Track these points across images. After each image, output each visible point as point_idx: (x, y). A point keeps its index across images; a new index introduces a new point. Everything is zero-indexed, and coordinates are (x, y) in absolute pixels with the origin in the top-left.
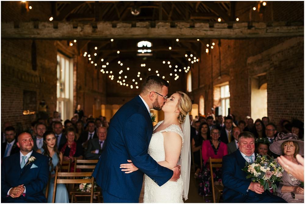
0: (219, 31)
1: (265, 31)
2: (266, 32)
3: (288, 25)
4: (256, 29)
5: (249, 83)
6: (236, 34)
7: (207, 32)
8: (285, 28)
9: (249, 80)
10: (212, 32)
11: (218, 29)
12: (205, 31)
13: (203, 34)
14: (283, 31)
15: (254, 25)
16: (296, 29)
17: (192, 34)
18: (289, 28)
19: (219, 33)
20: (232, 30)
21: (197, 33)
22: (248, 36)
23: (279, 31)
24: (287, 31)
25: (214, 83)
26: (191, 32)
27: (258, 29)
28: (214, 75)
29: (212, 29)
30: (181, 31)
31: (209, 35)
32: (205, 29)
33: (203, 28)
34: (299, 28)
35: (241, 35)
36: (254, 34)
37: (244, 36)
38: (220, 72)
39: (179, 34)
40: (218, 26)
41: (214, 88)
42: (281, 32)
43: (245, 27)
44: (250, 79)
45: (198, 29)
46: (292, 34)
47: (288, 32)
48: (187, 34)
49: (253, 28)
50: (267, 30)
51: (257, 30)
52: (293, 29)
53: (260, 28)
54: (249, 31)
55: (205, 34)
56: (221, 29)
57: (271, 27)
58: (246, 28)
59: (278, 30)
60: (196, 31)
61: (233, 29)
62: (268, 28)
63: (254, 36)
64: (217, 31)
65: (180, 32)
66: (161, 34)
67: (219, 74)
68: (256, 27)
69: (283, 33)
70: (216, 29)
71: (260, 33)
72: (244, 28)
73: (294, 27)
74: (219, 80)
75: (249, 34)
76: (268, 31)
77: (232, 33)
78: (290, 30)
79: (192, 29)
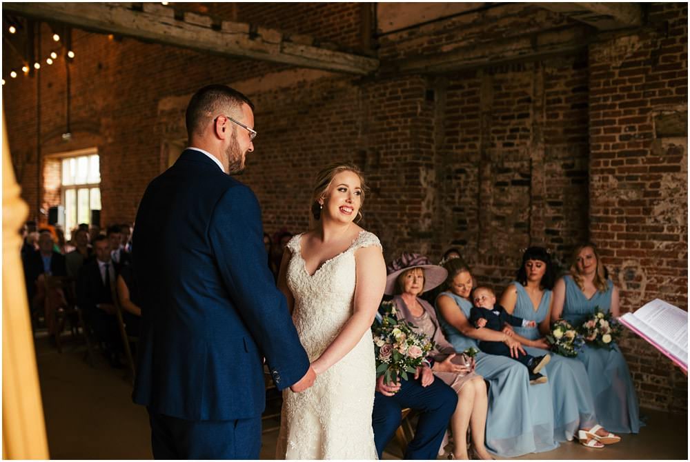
0: (193, 31)
1: (279, 49)
2: (281, 51)
3: (316, 44)
4: (263, 41)
5: (162, 155)
6: (227, 45)
7: (169, 28)
8: (314, 50)
9: (163, 147)
10: (179, 30)
11: (193, 28)
12: (164, 26)
13: (161, 32)
14: (309, 56)
15: (260, 31)
16: (330, 56)
17: (137, 27)
18: (320, 51)
19: (195, 35)
20: (220, 35)
21: (147, 25)
22: (249, 54)
23: (305, 54)
24: (315, 57)
25: (43, 150)
26: (134, 21)
27: (268, 42)
28: (44, 129)
29: (181, 24)
30: (110, 13)
31: (173, 37)
32: (165, 19)
33: (160, 16)
34: (333, 55)
35: (235, 49)
36: (260, 51)
37: (240, 52)
38: (69, 125)
39: (106, 21)
40: (193, 19)
41: (44, 160)
42: (305, 58)
43: (244, 33)
44: (167, 146)
45: (151, 18)
46: (321, 65)
47: (317, 60)
48: (124, 24)
49: (259, 39)
50: (283, 48)
51: (266, 44)
52: (325, 54)
53: (271, 40)
54: (251, 43)
55: (165, 32)
56: (199, 28)
57: (291, 44)
58: (247, 36)
59: (302, 51)
60: (145, 21)
61: (223, 33)
62: (286, 44)
63: (258, 55)
64: (190, 31)
65: (108, 16)
66: (61, 11)
67: (66, 129)
68: (264, 38)
69: (308, 59)
70: (188, 25)
71: (271, 51)
72: (241, 35)
73: (329, 53)
74: (66, 141)
75: (251, 49)
76: (286, 51)
77: (219, 42)
78: (321, 55)
79: (137, 15)
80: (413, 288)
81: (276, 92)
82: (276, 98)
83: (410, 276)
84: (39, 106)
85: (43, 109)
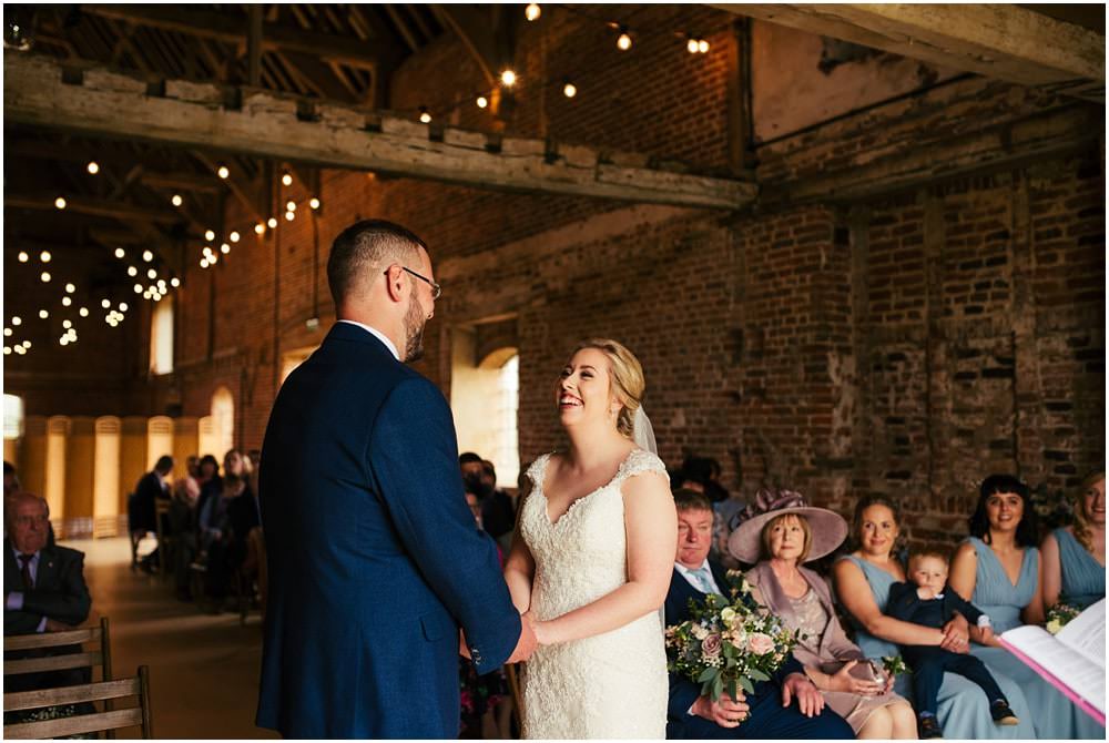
0: (458, 156)
1: (593, 176)
2: (597, 179)
3: (653, 165)
4: (567, 165)
5: (443, 347)
6: (510, 173)
7: (421, 154)
8: (648, 174)
9: (443, 334)
10: (437, 156)
11: (457, 151)
12: (412, 151)
13: (409, 161)
14: (640, 184)
15: (562, 151)
16: (675, 182)
17: (374, 155)
18: (658, 176)
19: (460, 162)
20: (499, 159)
21: (387, 152)
22: (545, 186)
23: (633, 182)
24: (651, 185)
25: (282, 345)
26: (368, 146)
27: (575, 167)
28: (284, 314)
29: (439, 146)
30: (333, 138)
31: (428, 166)
32: (414, 141)
33: (408, 137)
34: (682, 181)
35: (526, 181)
36: (563, 180)
37: (531, 183)
38: (316, 307)
39: (328, 150)
40: (458, 138)
41: (283, 360)
42: (636, 187)
43: (538, 155)
44: (449, 332)
45: (394, 140)
46: (662, 197)
47: (654, 190)
48: (353, 153)
49: (560, 163)
50: (598, 173)
51: (571, 169)
52: (668, 180)
53: (579, 164)
54: (549, 169)
55: (415, 160)
56: (465, 151)
57: (612, 167)
58: (542, 159)
59: (630, 177)
60: (386, 145)
61: (503, 157)
62: (603, 167)
63: (560, 187)
64: (452, 156)
65: (331, 142)
66: (261, 139)
67: (311, 313)
68: (569, 160)
69: (640, 189)
70: (450, 149)
71: (580, 180)
72: (533, 157)
73: (673, 177)
74: (311, 331)
75: (549, 179)
76: (603, 178)
77: (498, 170)
78: (660, 182)
79: (372, 138)
80: (783, 547)
81: (605, 244)
82: (604, 252)
83: (778, 529)
84: (278, 281)
85: (283, 284)
